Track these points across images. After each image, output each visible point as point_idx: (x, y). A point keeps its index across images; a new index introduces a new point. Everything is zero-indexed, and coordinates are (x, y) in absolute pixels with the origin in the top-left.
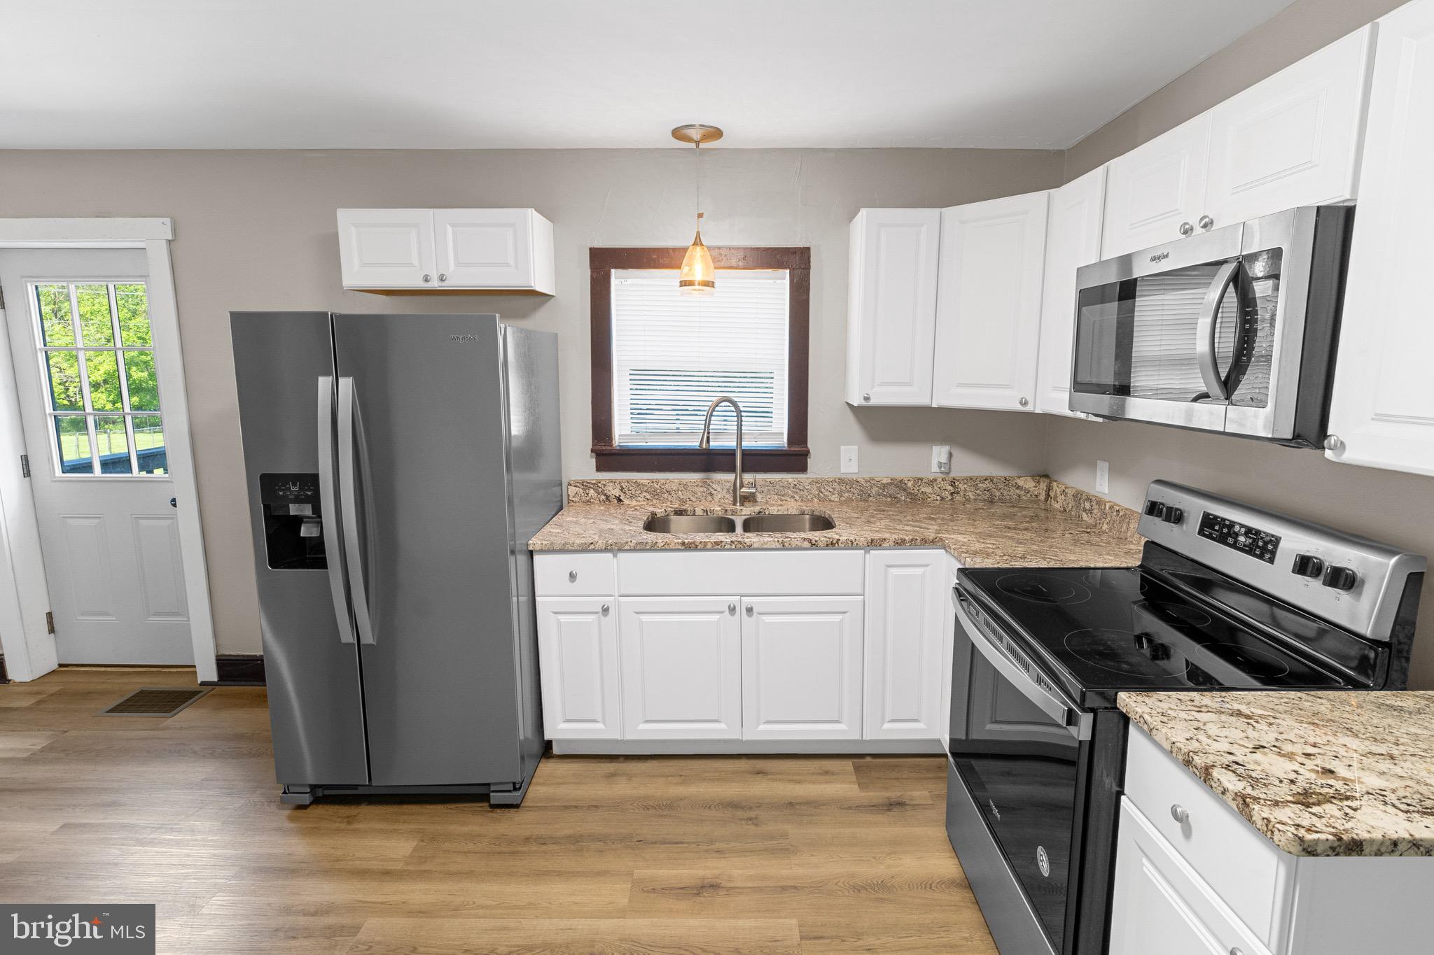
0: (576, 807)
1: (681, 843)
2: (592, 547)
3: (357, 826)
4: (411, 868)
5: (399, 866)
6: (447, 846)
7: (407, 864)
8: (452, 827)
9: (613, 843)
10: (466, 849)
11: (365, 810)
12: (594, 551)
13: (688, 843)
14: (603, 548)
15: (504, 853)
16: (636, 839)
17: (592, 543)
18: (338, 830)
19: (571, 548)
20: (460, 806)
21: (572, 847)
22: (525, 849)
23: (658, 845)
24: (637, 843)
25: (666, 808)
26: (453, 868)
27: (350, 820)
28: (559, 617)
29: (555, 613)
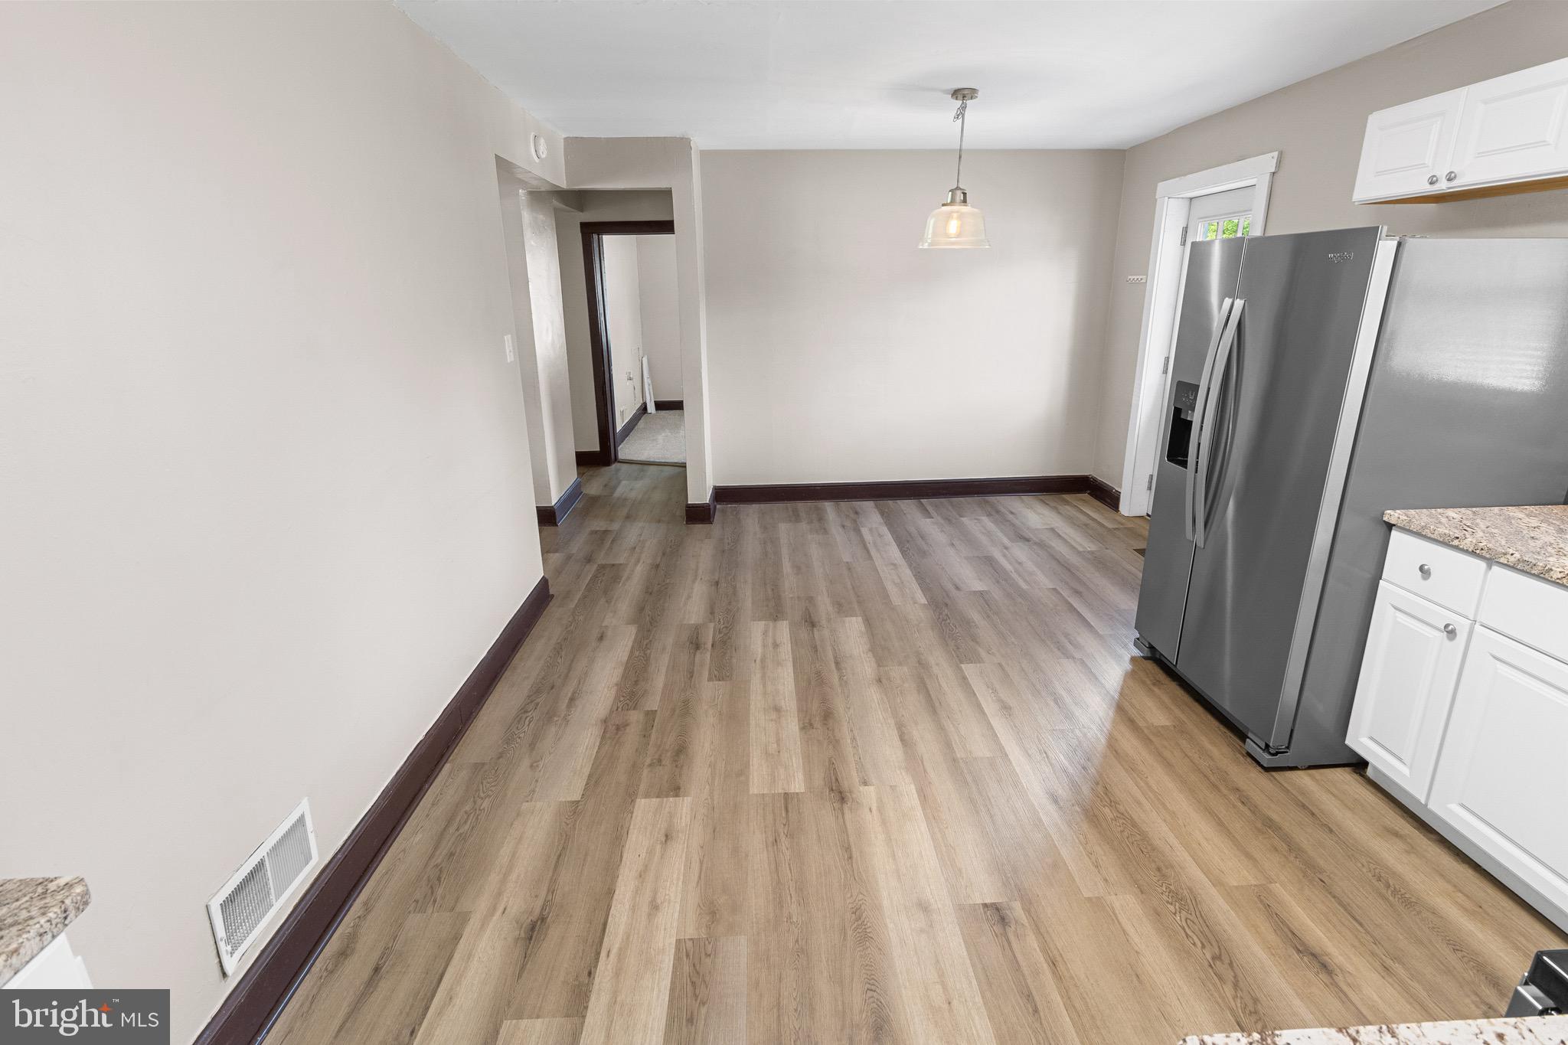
0: (1313, 814)
1: (1361, 924)
2: (1456, 543)
3: (1156, 689)
4: (1146, 731)
5: (1142, 724)
6: (1184, 743)
7: (1148, 728)
8: (1203, 738)
9: (1296, 858)
10: (1190, 754)
11: (1173, 687)
12: (1456, 548)
13: (1366, 930)
14: (1470, 550)
15: (1208, 779)
16: (1321, 877)
17: (1458, 538)
18: (1144, 683)
19: (1430, 535)
20: (1229, 734)
21: (1259, 825)
22: (1226, 792)
23: (1333, 900)
24: (1317, 879)
25: (1401, 899)
26: (1167, 754)
27: (1157, 683)
28: (1399, 614)
29: (1396, 608)
